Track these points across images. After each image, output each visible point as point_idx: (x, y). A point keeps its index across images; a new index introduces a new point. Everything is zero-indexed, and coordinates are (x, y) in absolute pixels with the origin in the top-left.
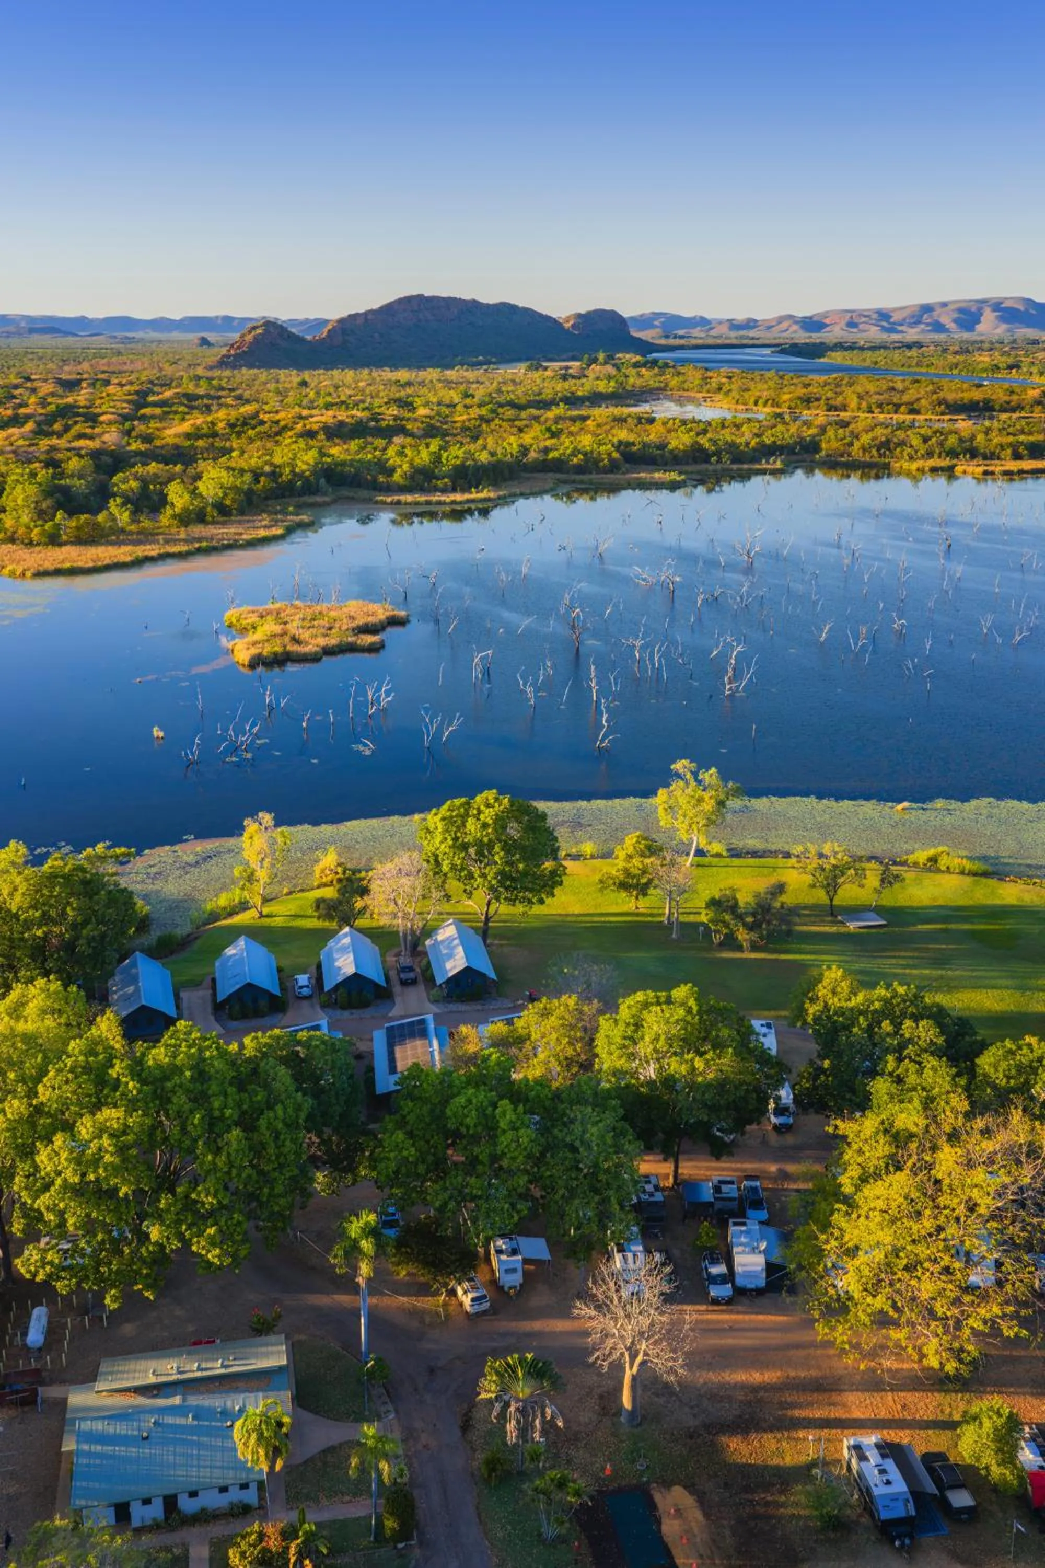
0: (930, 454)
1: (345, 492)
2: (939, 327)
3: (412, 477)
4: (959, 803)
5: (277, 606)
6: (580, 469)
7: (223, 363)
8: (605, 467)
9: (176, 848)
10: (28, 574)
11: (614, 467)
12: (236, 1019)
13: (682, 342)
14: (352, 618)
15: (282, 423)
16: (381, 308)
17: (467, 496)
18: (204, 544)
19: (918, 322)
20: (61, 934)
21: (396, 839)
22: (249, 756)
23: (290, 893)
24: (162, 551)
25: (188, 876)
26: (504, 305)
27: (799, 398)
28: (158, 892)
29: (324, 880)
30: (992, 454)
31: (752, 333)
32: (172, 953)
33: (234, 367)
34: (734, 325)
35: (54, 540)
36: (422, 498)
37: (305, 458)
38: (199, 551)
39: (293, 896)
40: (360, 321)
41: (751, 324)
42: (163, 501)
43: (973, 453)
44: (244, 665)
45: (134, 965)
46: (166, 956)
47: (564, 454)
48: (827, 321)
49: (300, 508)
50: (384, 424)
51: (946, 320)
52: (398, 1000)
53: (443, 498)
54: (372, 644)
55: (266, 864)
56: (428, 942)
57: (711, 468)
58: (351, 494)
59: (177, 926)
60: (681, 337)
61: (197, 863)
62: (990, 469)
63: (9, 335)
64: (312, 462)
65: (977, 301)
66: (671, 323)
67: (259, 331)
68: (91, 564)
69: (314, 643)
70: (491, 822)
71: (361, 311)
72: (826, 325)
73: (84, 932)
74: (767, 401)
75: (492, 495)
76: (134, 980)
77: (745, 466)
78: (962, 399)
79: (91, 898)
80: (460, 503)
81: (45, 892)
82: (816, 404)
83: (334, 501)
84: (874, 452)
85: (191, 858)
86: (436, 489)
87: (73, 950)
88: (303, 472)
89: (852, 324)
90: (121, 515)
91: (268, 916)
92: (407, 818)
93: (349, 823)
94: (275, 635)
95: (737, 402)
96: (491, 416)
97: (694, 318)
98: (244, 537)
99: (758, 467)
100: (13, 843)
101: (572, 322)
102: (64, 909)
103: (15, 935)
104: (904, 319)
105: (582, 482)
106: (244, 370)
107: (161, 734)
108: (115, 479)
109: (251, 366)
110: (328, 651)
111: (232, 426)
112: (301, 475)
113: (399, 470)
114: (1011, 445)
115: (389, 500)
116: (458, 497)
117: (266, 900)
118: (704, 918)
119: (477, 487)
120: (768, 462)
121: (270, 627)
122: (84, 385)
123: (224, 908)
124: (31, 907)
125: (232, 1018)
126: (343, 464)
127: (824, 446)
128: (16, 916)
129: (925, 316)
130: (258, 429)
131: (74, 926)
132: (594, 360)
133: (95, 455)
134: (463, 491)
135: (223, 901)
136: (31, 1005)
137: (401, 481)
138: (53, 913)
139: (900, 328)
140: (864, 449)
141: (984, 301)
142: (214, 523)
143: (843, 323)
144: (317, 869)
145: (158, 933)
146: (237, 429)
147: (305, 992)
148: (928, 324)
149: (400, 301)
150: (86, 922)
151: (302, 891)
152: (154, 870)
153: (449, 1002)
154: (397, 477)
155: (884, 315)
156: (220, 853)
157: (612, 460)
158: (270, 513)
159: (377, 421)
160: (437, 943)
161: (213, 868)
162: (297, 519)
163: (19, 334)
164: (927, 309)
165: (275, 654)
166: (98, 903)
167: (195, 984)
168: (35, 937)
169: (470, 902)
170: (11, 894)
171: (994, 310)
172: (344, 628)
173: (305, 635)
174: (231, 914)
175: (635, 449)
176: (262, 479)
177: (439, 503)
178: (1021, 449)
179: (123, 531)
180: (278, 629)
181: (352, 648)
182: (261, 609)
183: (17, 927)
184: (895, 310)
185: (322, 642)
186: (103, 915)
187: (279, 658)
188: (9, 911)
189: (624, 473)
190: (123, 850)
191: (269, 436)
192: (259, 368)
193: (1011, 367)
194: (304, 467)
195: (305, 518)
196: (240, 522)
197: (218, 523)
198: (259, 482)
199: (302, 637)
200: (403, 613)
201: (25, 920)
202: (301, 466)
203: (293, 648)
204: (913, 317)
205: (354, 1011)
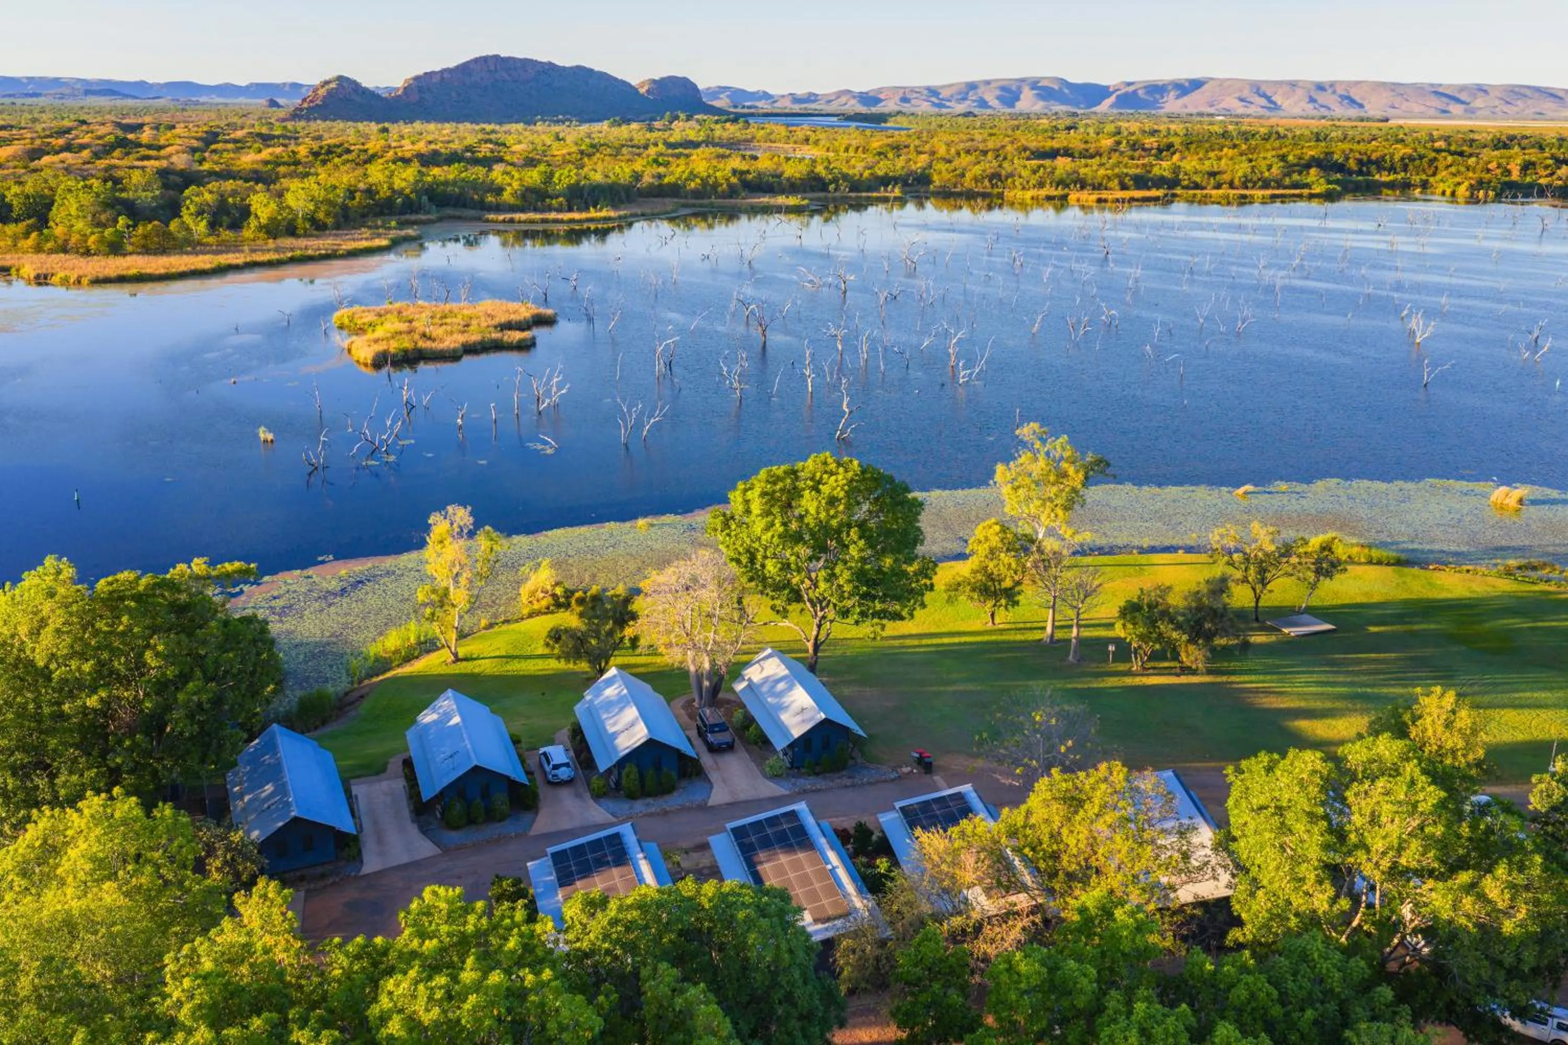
0: (1041, 185)
1: (449, 211)
2: (983, 104)
3: (523, 196)
4: (1305, 486)
5: (397, 305)
6: (697, 194)
7: (296, 115)
8: (723, 192)
9: (310, 572)
10: (85, 281)
11: (732, 192)
12: (456, 828)
13: (752, 111)
14: (492, 317)
15: (371, 152)
16: (457, 67)
17: (584, 215)
18: (298, 253)
19: (964, 99)
20: (138, 702)
21: (621, 550)
22: (392, 458)
23: (490, 626)
24: (248, 259)
25: (333, 609)
26: (580, 68)
27: (889, 145)
28: (289, 632)
29: (536, 606)
30: (1100, 185)
31: (813, 106)
32: (324, 722)
33: (308, 120)
34: (796, 99)
35: (115, 248)
36: (538, 216)
37: (404, 176)
38: (293, 260)
39: (496, 629)
40: (436, 79)
41: (811, 98)
42: (245, 212)
43: (1083, 184)
44: (366, 365)
45: (271, 747)
46: (316, 728)
47: (680, 178)
48: (882, 96)
49: (402, 225)
50: (480, 155)
51: (991, 98)
52: (713, 776)
53: (560, 216)
54: (520, 341)
55: (463, 580)
56: (739, 687)
57: (830, 195)
58: (457, 213)
59: (326, 680)
60: (749, 107)
61: (343, 590)
62: (1103, 196)
63: (62, 96)
64: (411, 179)
65: (1016, 80)
66: (738, 95)
67: (333, 85)
68: (162, 271)
69: (451, 341)
70: (842, 494)
71: (438, 69)
72: (880, 101)
73: (181, 697)
74: (857, 148)
75: (612, 214)
76: (275, 773)
77: (864, 194)
78: (1043, 147)
79: (190, 635)
80: (580, 221)
81: (101, 625)
82: (905, 150)
83: (440, 220)
84: (986, 182)
85: (334, 585)
86: (550, 209)
87: (162, 729)
88: (403, 189)
89: (905, 100)
90: (197, 225)
91: (466, 659)
92: (628, 525)
93: (550, 533)
94: (401, 333)
95: (828, 150)
96: (591, 150)
97: (758, 92)
98: (344, 247)
99: (875, 194)
100: (49, 561)
101: (646, 88)
102: (140, 655)
103: (47, 710)
104: (952, 96)
105: (701, 206)
106: (319, 122)
107: (270, 436)
108: (187, 192)
109: (325, 119)
110: (471, 349)
111: (316, 154)
112: (401, 192)
113: (509, 189)
114: (1117, 176)
115: (501, 217)
116: (576, 216)
117: (462, 636)
118: (1119, 631)
119: (595, 207)
120: (886, 191)
121: (392, 325)
122: (146, 128)
123: (397, 651)
124: (73, 655)
125: (452, 826)
126: (446, 183)
127: (935, 178)
128: (46, 674)
129: (971, 93)
130: (345, 157)
131: (162, 686)
132: (677, 118)
133: (163, 173)
134: (580, 210)
135: (392, 641)
136: (73, 853)
137: (512, 201)
138: (119, 664)
139: (948, 104)
140: (976, 179)
141: (1022, 80)
142: (306, 235)
143: (897, 99)
144: (524, 591)
145: (299, 693)
146: (322, 157)
147: (564, 773)
148: (974, 101)
149: (476, 60)
150: (184, 678)
151: (507, 621)
152: (279, 603)
153: (800, 776)
154: (507, 196)
155: (933, 92)
156: (375, 576)
157: (730, 186)
158: (370, 227)
159: (473, 152)
160: (751, 686)
161: (371, 597)
162: (403, 233)
163: (73, 95)
164: (972, 86)
165: (406, 351)
166: (204, 643)
167: (375, 769)
168: (85, 709)
169: (786, 623)
170: (35, 633)
171: (1033, 89)
172: (484, 324)
173: (438, 332)
174: (408, 659)
175: (750, 177)
176: (358, 195)
177: (556, 221)
178: (1127, 180)
179: (199, 243)
180: (404, 327)
181: (497, 346)
182: (378, 309)
183: (47, 694)
184: (943, 87)
185: (461, 339)
186: (217, 663)
187: (411, 356)
188: (31, 663)
189: (743, 198)
190: (237, 565)
191: (357, 164)
192: (334, 120)
193: (1069, 128)
194: (403, 184)
195: (411, 232)
196: (336, 235)
197: (311, 236)
198: (354, 198)
199: (434, 335)
200: (550, 312)
201: (64, 681)
202: (398, 184)
203: (422, 344)
204: (960, 93)
205: (650, 800)
